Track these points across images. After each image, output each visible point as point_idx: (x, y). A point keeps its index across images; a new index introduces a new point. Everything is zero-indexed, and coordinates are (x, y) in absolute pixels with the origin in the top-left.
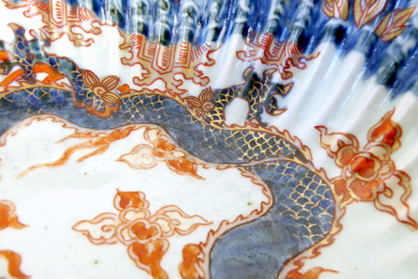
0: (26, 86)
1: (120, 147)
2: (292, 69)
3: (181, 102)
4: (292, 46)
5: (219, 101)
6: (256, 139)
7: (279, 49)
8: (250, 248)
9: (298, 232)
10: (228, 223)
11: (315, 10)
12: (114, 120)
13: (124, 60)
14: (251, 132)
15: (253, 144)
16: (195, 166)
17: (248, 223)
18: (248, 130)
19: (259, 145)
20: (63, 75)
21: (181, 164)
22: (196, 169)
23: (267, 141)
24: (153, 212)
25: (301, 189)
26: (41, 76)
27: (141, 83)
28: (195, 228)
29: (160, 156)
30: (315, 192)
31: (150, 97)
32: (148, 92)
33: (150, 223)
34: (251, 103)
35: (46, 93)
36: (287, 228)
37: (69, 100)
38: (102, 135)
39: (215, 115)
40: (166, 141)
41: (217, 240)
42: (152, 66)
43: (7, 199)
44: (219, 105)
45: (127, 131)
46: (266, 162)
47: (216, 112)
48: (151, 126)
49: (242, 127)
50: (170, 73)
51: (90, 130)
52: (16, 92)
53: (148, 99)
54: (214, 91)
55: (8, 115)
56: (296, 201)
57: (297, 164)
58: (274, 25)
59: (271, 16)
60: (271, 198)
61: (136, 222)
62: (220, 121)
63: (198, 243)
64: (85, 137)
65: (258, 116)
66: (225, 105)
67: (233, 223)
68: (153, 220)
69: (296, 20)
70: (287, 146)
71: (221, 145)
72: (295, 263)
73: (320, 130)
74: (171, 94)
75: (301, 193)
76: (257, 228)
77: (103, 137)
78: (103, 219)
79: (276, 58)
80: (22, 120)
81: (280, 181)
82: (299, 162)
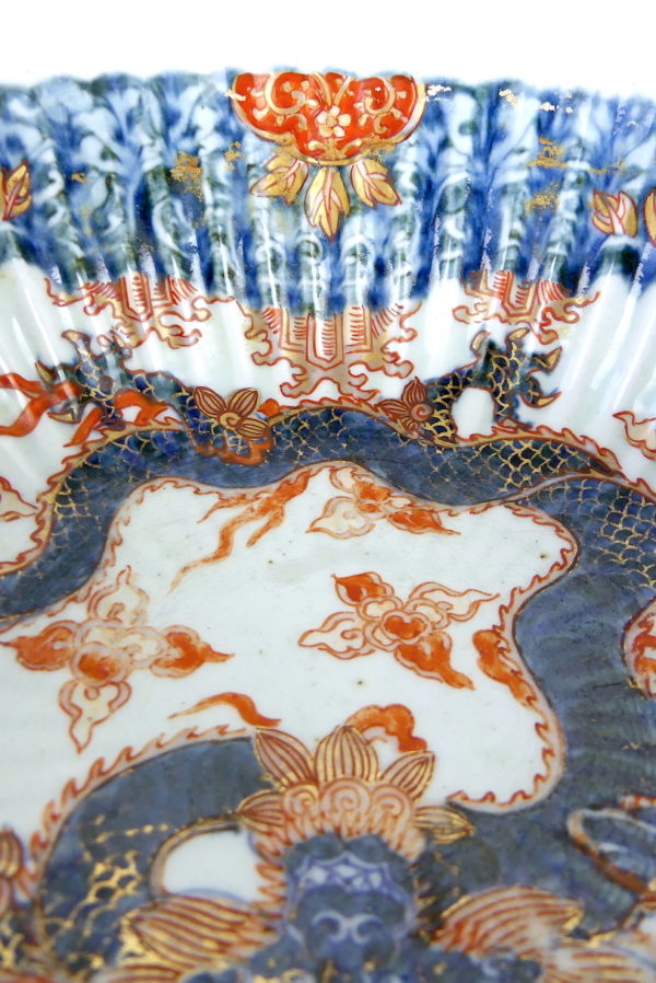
0: (113, 435)
1: (302, 509)
2: (555, 325)
3: (373, 413)
4: (549, 287)
5: (439, 400)
6: (518, 452)
7: (527, 295)
8: (568, 618)
9: (631, 582)
10: (521, 592)
11: (581, 224)
12: (271, 467)
13: (256, 357)
14: (507, 443)
15: (516, 461)
16: (435, 515)
17: (551, 584)
18: (501, 440)
19: (526, 461)
20: (163, 404)
21: (411, 517)
22: (439, 519)
23: (538, 452)
24: (405, 599)
25: (615, 518)
26: (130, 414)
27: (295, 392)
28: (477, 608)
29: (373, 511)
30: (638, 517)
31: (317, 413)
32: (313, 406)
33: (409, 614)
34: (495, 394)
35: (146, 441)
36: (612, 579)
37: (186, 445)
38: (265, 496)
39: (438, 424)
40: (372, 485)
41: (516, 618)
42: (307, 359)
43: (179, 623)
44: (440, 407)
45: (301, 480)
46: (548, 487)
47: (438, 420)
48: (337, 464)
49: (490, 437)
50: (341, 366)
51: (243, 491)
52: (100, 449)
53: (316, 417)
54: (425, 384)
55: (103, 491)
56: (612, 537)
57: (599, 480)
58: (513, 256)
59: (505, 242)
60: (573, 541)
61: (387, 616)
62: (449, 434)
63: (490, 628)
64: (238, 503)
65: (511, 414)
66: (451, 405)
67: (529, 589)
68: (410, 608)
69: (551, 244)
70: (574, 454)
71: (463, 474)
72: (641, 625)
73: (623, 420)
74: (351, 401)
75: (618, 523)
76: (567, 588)
77: (268, 498)
78: (337, 623)
79: (524, 311)
80: (128, 496)
81: (579, 512)
82: (599, 476)
